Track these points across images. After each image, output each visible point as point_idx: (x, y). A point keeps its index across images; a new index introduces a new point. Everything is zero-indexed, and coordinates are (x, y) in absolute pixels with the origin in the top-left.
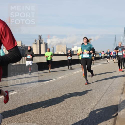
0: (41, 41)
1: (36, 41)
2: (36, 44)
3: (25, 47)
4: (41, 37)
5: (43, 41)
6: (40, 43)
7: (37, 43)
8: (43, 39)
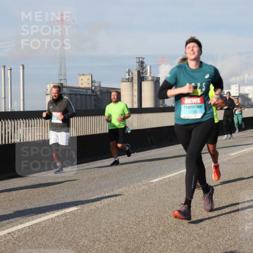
0: (142, 73)
1: (130, 74)
2: (130, 80)
3: (100, 90)
4: (142, 63)
5: (149, 74)
6: (141, 79)
7: (132, 78)
8: (148, 68)
